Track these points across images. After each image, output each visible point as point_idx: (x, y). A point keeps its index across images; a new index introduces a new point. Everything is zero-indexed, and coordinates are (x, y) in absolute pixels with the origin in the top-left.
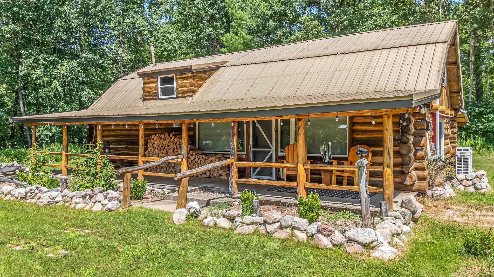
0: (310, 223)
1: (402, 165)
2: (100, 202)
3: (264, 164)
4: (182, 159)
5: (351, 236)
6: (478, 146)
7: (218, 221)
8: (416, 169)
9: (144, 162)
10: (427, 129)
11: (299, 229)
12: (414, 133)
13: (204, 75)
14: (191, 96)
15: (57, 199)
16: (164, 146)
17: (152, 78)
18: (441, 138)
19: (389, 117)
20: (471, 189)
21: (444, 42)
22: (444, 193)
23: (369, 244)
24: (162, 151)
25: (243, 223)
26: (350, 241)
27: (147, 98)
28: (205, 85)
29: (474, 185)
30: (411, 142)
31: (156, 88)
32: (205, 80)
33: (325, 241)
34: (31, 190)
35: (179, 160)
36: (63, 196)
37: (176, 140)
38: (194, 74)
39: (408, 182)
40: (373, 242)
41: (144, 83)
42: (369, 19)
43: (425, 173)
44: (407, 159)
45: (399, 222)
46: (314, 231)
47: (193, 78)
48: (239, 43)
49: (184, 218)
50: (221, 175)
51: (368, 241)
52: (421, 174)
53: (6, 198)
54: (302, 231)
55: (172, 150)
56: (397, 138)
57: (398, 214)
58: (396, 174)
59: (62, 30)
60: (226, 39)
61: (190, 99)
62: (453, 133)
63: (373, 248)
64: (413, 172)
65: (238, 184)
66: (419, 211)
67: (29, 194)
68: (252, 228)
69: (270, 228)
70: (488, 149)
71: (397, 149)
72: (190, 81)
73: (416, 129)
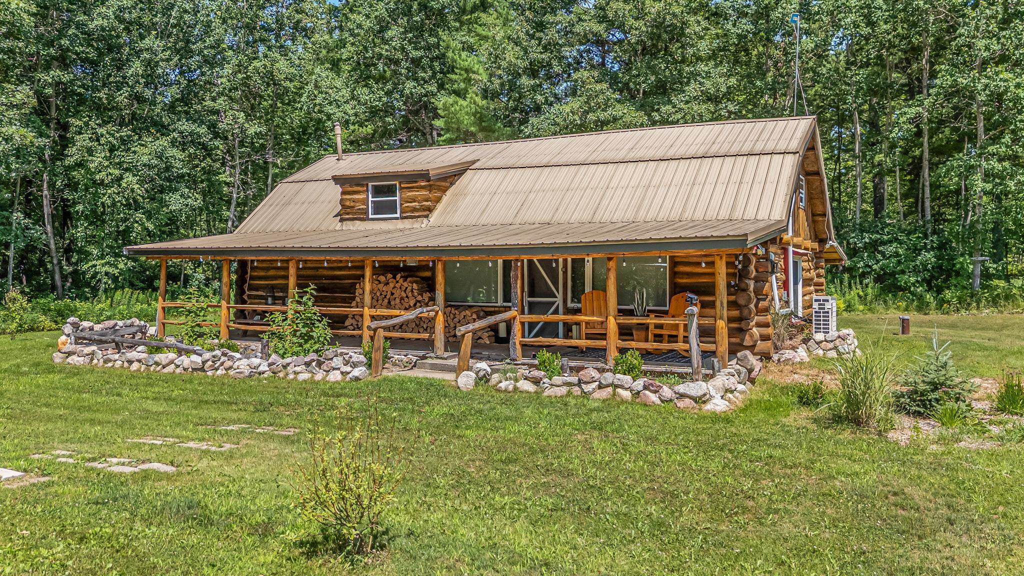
0: (634, 381)
1: (740, 319)
2: (339, 369)
3: (550, 317)
4: (437, 312)
5: (682, 391)
6: (869, 298)
7: (519, 384)
8: (758, 325)
9: (373, 318)
10: (773, 272)
11: (622, 387)
12: (755, 277)
13: (443, 184)
14: (427, 216)
15: (261, 369)
16: (384, 293)
17: (358, 185)
18: (796, 283)
19: (721, 258)
20: (833, 354)
21: (795, 153)
22: (794, 357)
23: (700, 398)
24: (380, 302)
25: (552, 385)
26: (682, 396)
27: (347, 217)
28: (445, 199)
29: (836, 348)
30: (752, 288)
31: (365, 202)
32: (444, 190)
33: (653, 398)
34: (214, 357)
35: (432, 314)
36: (270, 365)
37: (405, 284)
38: (431, 183)
39: (748, 342)
40: (705, 395)
41: (343, 193)
42: (692, 81)
43: (770, 331)
44: (746, 312)
45: (733, 379)
46: (640, 388)
47: (430, 188)
48: (467, 114)
49: (472, 382)
50: (480, 338)
51: (700, 393)
52: (765, 331)
53: (165, 371)
54: (626, 389)
55: (398, 301)
56: (733, 283)
57: (732, 371)
58: (732, 333)
59: (142, 81)
60: (444, 104)
61: (425, 221)
62: (819, 276)
63: (704, 402)
64: (754, 329)
65: (524, 345)
66: (757, 369)
67: (210, 363)
68: (564, 390)
69: (588, 388)
70: (885, 302)
71: (733, 298)
72: (424, 193)
73: (757, 271)
